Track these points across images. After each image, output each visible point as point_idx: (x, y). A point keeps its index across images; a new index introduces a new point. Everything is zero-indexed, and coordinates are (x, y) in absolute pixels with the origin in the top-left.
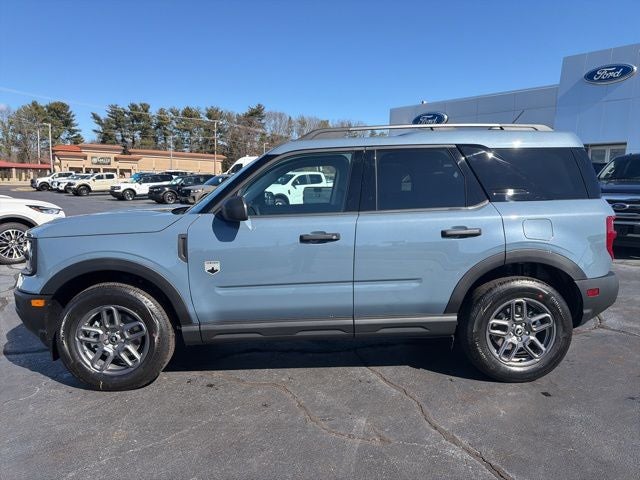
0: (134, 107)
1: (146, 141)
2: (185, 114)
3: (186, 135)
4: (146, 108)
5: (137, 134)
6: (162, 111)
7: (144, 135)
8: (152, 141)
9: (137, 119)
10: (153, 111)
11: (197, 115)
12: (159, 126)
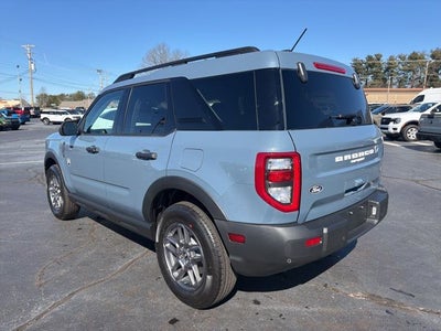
0: (370, 58)
1: (377, 82)
2: (411, 58)
3: (410, 74)
4: (379, 57)
5: (370, 78)
6: (391, 58)
7: (375, 78)
8: (382, 82)
9: (371, 66)
10: (385, 59)
11: (422, 57)
12: (387, 69)
